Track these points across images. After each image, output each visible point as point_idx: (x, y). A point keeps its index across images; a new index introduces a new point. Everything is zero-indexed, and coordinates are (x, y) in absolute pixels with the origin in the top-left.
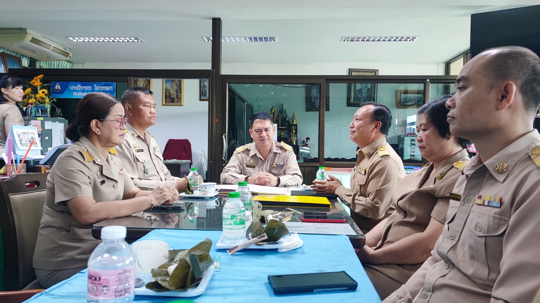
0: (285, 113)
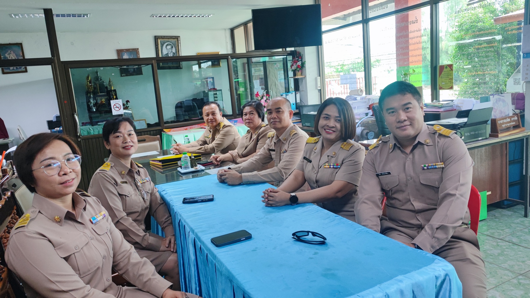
0: (101, 80)
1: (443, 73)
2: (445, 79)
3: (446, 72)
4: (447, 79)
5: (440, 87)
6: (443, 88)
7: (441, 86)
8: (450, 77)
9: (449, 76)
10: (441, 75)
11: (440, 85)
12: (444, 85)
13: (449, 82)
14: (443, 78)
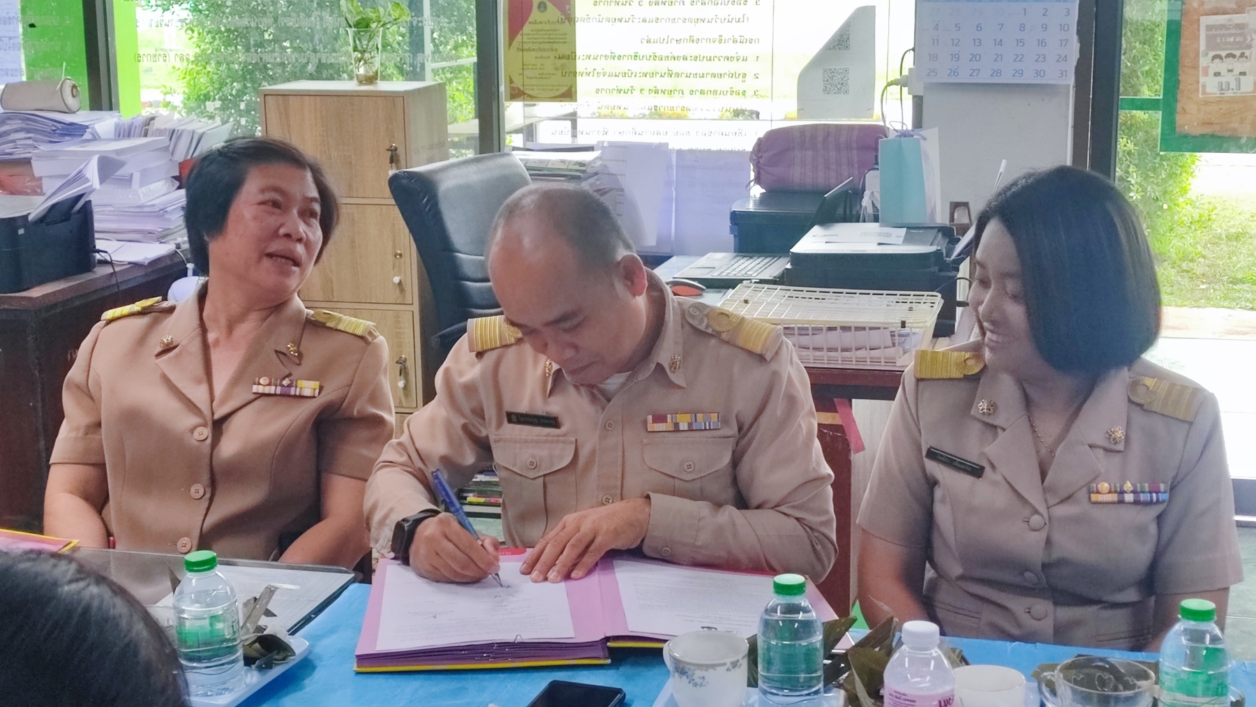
1: (527, 28)
2: (539, 54)
3: (539, 27)
4: (545, 54)
5: (513, 89)
6: (529, 96)
7: (518, 83)
8: (563, 50)
9: (555, 46)
10: (519, 38)
11: (511, 82)
12: (534, 82)
13: (556, 69)
14: (529, 50)
